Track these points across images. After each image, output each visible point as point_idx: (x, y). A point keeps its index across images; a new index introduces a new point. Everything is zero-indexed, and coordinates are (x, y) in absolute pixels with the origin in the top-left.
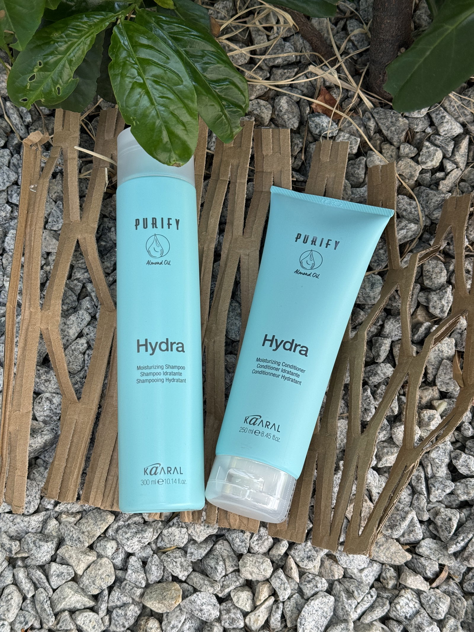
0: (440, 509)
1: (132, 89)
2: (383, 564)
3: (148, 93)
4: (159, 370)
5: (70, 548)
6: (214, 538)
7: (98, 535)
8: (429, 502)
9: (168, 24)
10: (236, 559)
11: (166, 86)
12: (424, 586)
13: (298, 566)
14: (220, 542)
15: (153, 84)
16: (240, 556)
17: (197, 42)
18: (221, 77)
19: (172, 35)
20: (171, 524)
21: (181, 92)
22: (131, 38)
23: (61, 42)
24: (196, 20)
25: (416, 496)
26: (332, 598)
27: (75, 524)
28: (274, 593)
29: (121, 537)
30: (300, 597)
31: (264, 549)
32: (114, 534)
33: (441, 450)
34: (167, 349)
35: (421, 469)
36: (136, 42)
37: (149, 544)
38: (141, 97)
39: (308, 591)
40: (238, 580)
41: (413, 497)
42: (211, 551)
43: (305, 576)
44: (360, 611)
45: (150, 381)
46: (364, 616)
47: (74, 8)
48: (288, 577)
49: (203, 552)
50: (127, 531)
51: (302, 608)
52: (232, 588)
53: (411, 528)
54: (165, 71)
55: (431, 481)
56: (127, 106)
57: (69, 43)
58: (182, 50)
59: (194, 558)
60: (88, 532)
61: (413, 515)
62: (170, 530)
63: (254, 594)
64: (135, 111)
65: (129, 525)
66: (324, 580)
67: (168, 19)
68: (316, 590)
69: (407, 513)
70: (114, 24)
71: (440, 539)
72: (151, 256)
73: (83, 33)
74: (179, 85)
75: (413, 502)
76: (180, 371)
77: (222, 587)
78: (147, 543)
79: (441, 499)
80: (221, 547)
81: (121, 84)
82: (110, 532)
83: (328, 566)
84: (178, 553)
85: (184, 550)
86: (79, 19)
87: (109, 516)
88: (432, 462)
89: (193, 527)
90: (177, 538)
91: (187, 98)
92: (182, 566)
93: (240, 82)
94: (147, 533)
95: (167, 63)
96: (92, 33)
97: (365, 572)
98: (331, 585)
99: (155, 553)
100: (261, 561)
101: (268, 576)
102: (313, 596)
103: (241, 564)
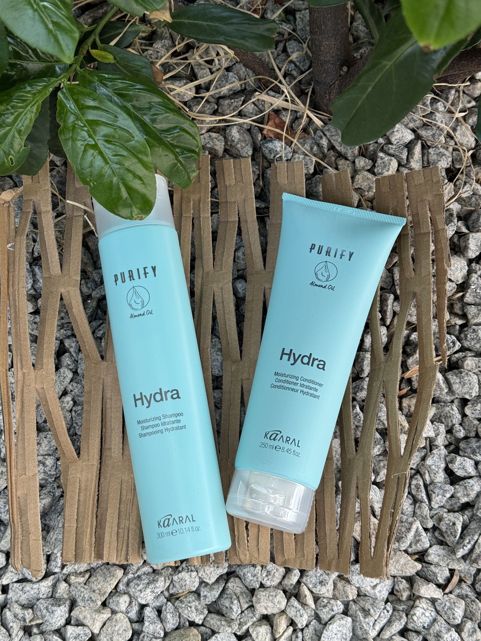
0: (443, 515)
1: (85, 151)
2: (394, 577)
3: (101, 153)
4: (158, 422)
5: (83, 608)
6: (225, 577)
7: (109, 591)
8: (431, 509)
9: (110, 81)
10: (250, 595)
11: (118, 144)
12: (437, 594)
13: (312, 592)
14: (232, 580)
15: (105, 144)
16: (252, 591)
17: (142, 96)
18: (172, 126)
19: (117, 92)
21: (134, 147)
22: (76, 102)
23: (7, 114)
24: (138, 70)
25: (418, 505)
26: (349, 619)
27: (85, 584)
28: (292, 623)
29: (134, 590)
30: (317, 623)
31: (276, 581)
32: (125, 588)
33: (436, 456)
34: (162, 399)
35: (418, 476)
36: (82, 105)
37: (162, 592)
38: (94, 158)
39: (325, 615)
40: (254, 615)
41: (415, 506)
43: (319, 601)
44: (378, 628)
45: (150, 434)
46: (383, 632)
47: (15, 77)
48: (304, 605)
49: (216, 593)
50: (139, 583)
51: (322, 633)
52: (249, 624)
53: (417, 538)
54: (115, 129)
55: (431, 488)
56: (82, 169)
57: (16, 114)
58: (129, 105)
59: (208, 601)
60: (99, 589)
61: (417, 525)
62: (180, 575)
63: (272, 627)
64: (91, 172)
65: (139, 577)
66: (339, 603)
67: (110, 76)
68: (333, 613)
69: (411, 524)
70: (58, 89)
71: (447, 544)
73: (28, 102)
74: (131, 141)
75: (416, 511)
76: (179, 418)
77: (239, 624)
78: (159, 593)
79: (442, 504)
80: (234, 585)
81: (74, 148)
82: (121, 587)
83: (341, 588)
84: (192, 598)
85: (197, 593)
86: (22, 89)
87: (118, 571)
88: (429, 469)
89: (202, 570)
90: (188, 582)
91: (141, 152)
92: (197, 610)
93: (190, 127)
94: (159, 582)
95: (116, 121)
96: (37, 101)
97: (379, 588)
98: (347, 605)
99: (168, 600)
100: (274, 594)
101: (283, 607)
102: (330, 620)
103: (254, 599)
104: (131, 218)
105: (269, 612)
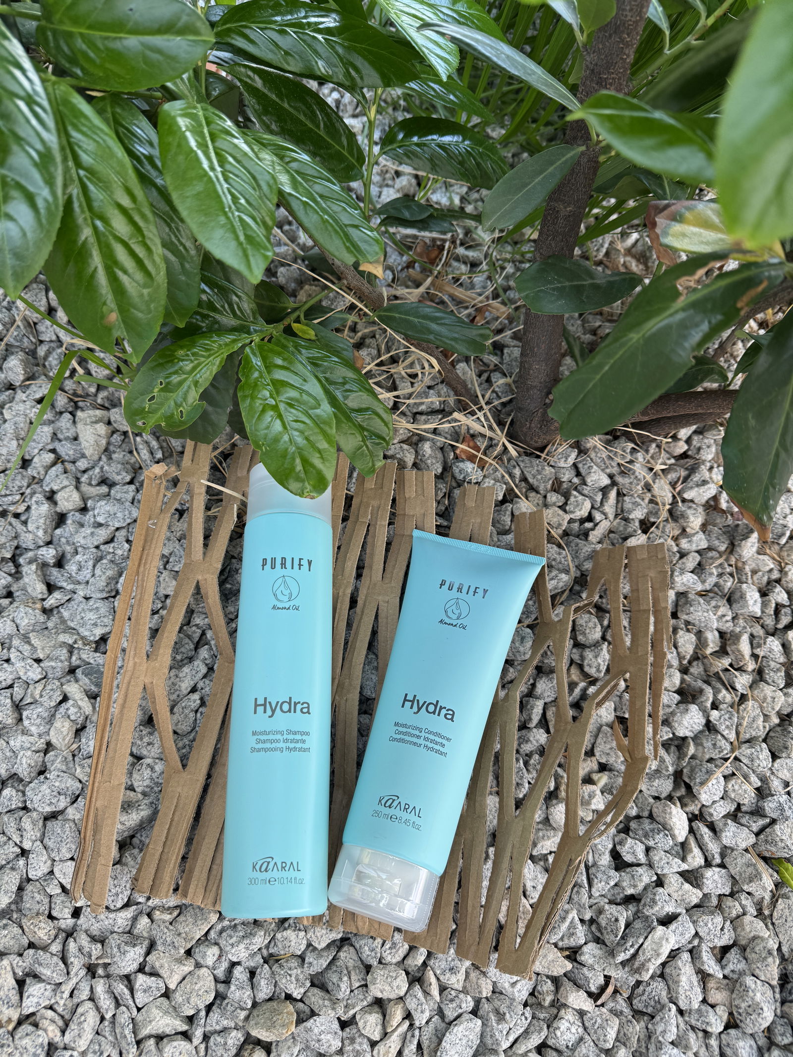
0: (603, 906)
1: (263, 411)
2: (538, 974)
3: (280, 416)
4: (279, 737)
5: (161, 954)
6: (338, 943)
7: (198, 937)
8: (590, 897)
10: (364, 971)
11: (300, 409)
12: (587, 1005)
13: (438, 979)
14: (345, 948)
15: (287, 407)
16: (368, 968)
17: (338, 369)
18: (364, 406)
20: (286, 925)
21: (318, 416)
22: (264, 359)
23: (187, 360)
24: (338, 352)
25: (576, 889)
26: (479, 1022)
28: (408, 1016)
29: (225, 942)
30: (440, 1021)
31: (398, 958)
32: (216, 938)
34: (289, 711)
36: (270, 362)
37: (259, 950)
38: (272, 420)
39: (450, 1014)
40: (365, 998)
41: (572, 890)
42: (334, 959)
43: (446, 992)
44: (512, 1039)
45: (266, 750)
46: (517, 1045)
48: (426, 993)
49: (324, 963)
50: (233, 934)
51: (444, 1035)
52: (358, 1008)
53: (571, 930)
54: (301, 393)
55: (591, 871)
57: (196, 362)
58: (321, 375)
59: (313, 970)
60: (185, 933)
61: (573, 915)
62: (285, 933)
63: (384, 1016)
64: (266, 435)
65: (235, 926)
66: (469, 998)
68: (460, 1011)
69: (566, 912)
71: (604, 943)
72: (278, 599)
73: (212, 352)
74: (316, 409)
76: (304, 737)
77: (346, 1007)
78: (256, 950)
79: (604, 893)
80: (347, 956)
81: (251, 406)
82: (212, 935)
83: (475, 980)
84: (294, 963)
85: (302, 958)
86: (208, 338)
87: (212, 915)
88: (594, 849)
89: (312, 930)
90: (293, 944)
91: (325, 423)
92: (297, 980)
94: (257, 937)
95: (304, 386)
96: (222, 353)
97: (518, 986)
98: (478, 1002)
99: (266, 961)
100: (394, 975)
101: (402, 994)
102: (455, 1020)
103: (369, 977)
104: (301, 495)
105: (385, 996)
